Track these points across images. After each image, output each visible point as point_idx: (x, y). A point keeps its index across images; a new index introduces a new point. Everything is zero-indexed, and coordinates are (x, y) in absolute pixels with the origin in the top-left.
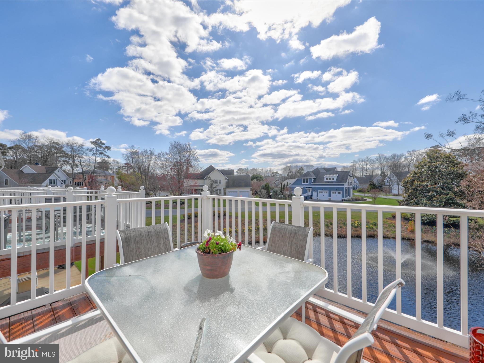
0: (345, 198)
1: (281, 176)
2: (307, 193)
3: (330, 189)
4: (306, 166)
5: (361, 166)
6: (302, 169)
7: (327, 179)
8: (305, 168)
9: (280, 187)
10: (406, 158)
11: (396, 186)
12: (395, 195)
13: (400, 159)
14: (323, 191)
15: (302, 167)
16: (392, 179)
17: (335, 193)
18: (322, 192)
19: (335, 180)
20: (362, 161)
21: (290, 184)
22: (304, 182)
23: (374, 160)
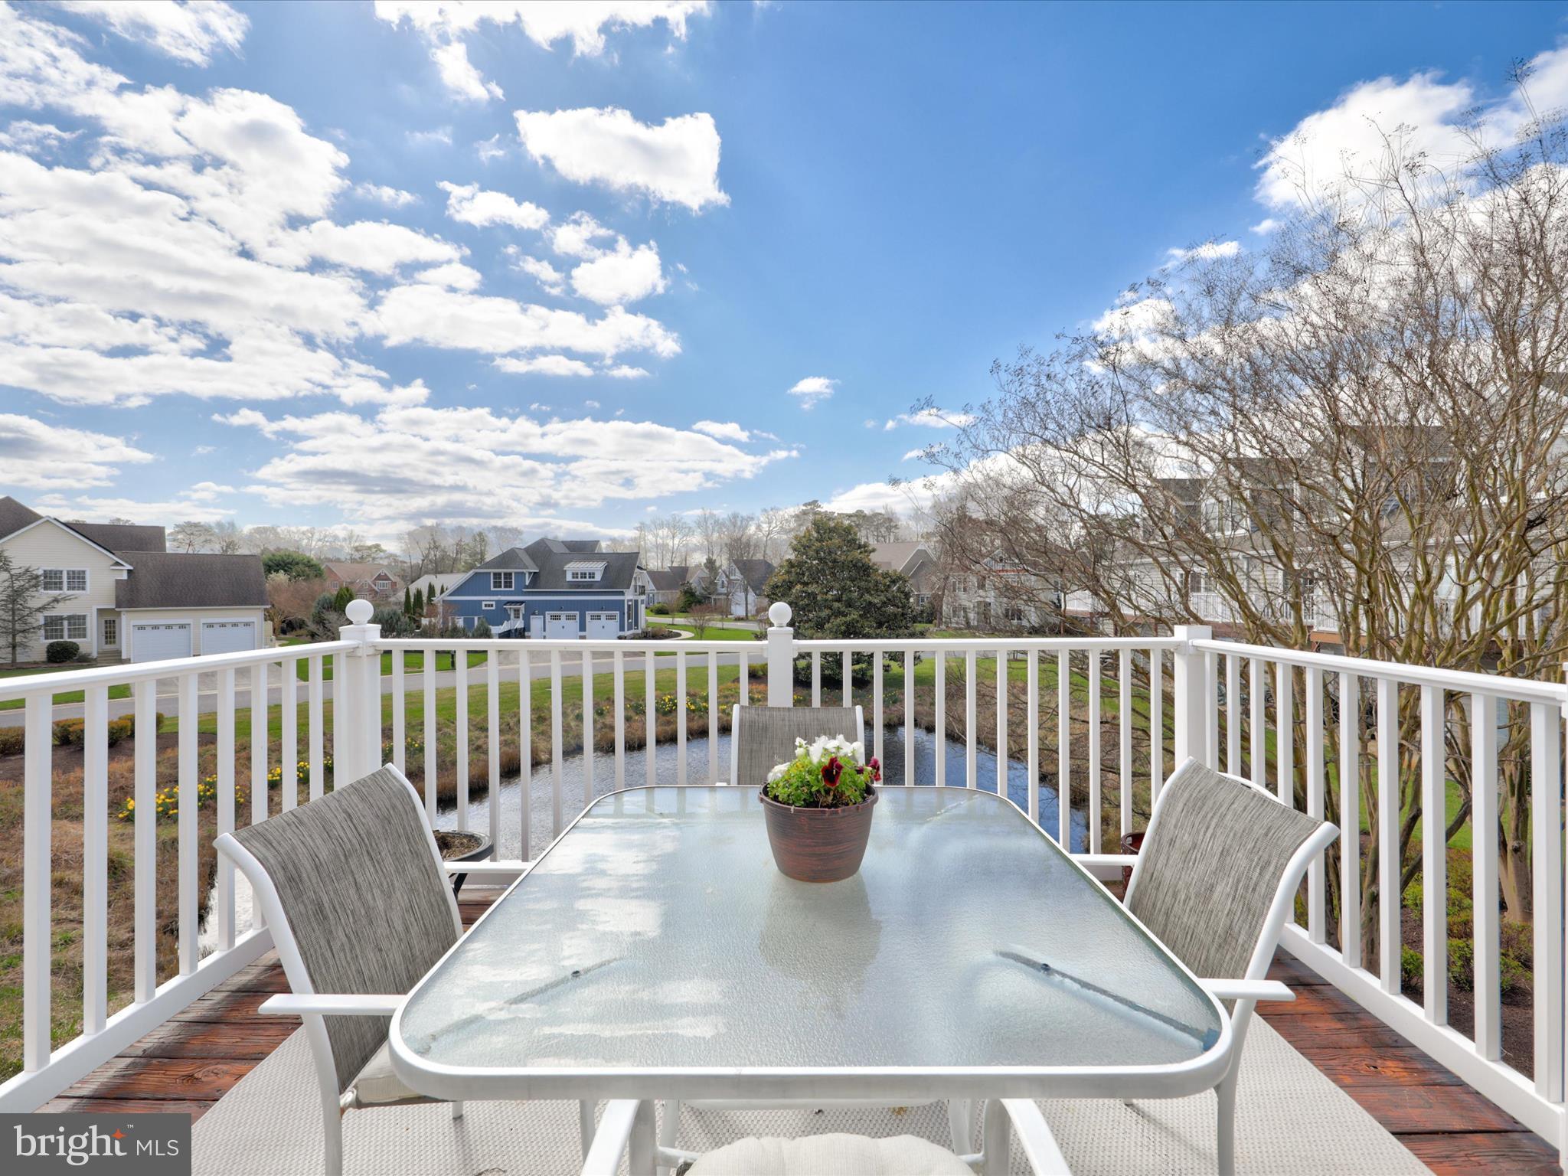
0: (627, 633)
1: (396, 561)
2: (508, 619)
3: (583, 607)
4: (495, 528)
5: (660, 541)
6: (481, 537)
7: (575, 575)
8: (491, 537)
9: (398, 603)
10: (759, 527)
11: (740, 596)
12: (739, 619)
13: (746, 527)
14: (563, 614)
15: (480, 534)
16: (732, 577)
17: (599, 617)
18: (557, 618)
19: (598, 578)
20: (662, 526)
21: (442, 591)
22: (497, 585)
23: (693, 525)
